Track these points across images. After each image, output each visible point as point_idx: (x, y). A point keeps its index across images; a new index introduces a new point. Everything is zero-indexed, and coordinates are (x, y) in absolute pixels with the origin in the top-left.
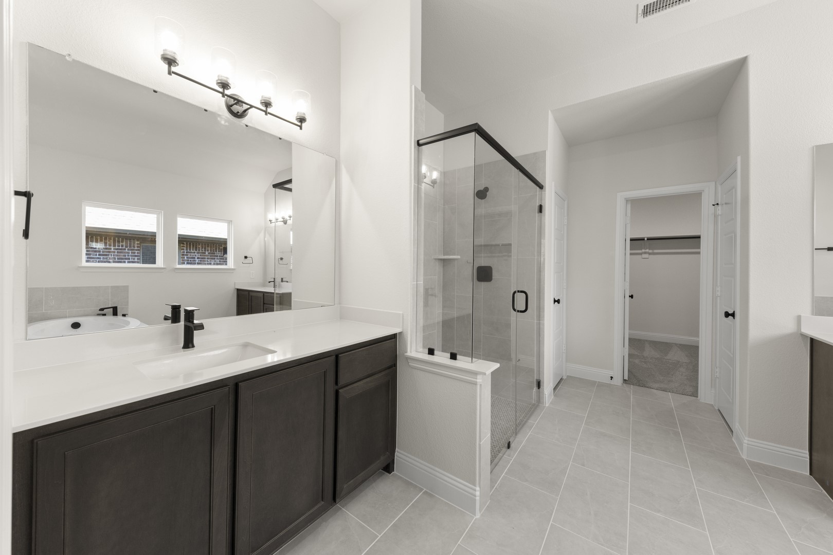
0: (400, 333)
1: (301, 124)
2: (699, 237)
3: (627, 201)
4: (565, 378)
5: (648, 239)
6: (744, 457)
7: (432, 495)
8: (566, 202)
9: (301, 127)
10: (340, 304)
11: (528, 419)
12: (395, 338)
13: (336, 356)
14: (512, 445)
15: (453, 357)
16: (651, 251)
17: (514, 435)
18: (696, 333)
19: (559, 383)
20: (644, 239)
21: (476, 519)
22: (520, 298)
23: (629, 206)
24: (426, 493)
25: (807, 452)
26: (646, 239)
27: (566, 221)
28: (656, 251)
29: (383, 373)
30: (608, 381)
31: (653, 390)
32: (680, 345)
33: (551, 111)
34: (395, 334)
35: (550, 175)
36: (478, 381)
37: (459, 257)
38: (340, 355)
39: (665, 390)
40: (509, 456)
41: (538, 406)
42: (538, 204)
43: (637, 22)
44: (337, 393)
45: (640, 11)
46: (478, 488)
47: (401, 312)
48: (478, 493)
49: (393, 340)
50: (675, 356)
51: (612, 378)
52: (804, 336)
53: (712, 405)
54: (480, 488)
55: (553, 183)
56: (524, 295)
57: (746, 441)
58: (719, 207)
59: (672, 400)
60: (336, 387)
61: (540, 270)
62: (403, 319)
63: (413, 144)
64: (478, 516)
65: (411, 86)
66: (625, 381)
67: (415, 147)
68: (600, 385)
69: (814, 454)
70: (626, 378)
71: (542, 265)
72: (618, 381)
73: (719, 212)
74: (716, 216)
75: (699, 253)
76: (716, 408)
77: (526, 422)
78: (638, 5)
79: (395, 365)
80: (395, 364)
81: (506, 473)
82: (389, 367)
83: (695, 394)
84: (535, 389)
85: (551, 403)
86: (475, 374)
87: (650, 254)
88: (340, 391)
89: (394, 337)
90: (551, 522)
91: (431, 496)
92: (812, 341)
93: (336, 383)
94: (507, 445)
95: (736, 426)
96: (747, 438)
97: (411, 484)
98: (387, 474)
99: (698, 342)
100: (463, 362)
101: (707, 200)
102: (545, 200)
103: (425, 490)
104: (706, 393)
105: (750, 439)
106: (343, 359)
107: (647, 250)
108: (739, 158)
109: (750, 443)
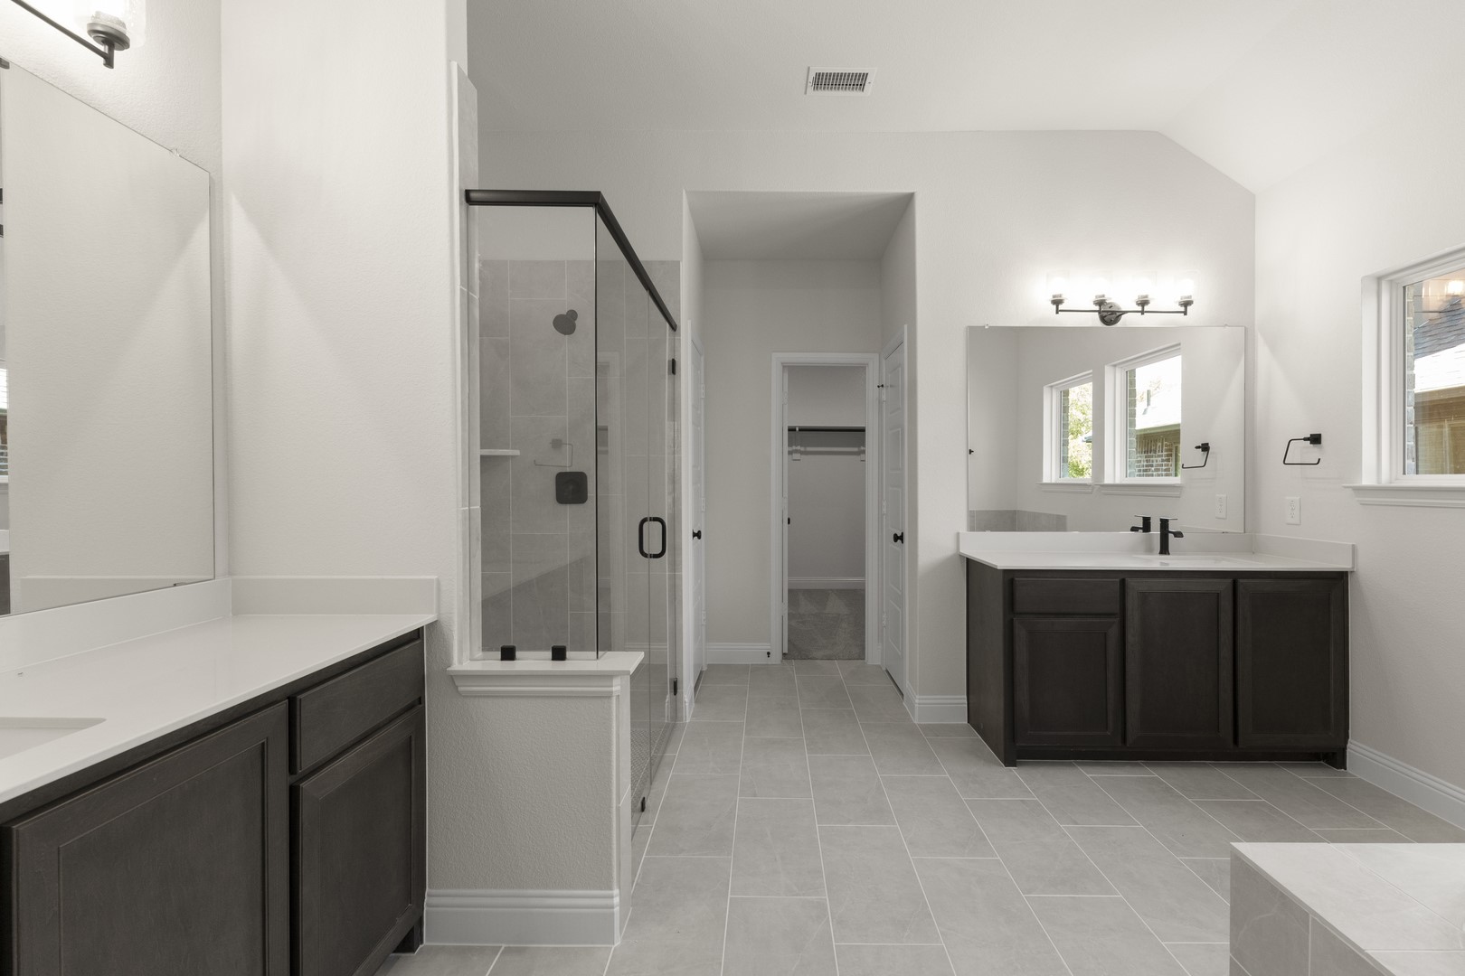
0: (432, 625)
1: (111, 50)
2: (863, 430)
3: (784, 367)
4: (705, 669)
5: (800, 430)
6: (916, 722)
7: (525, 949)
8: (702, 358)
9: (109, 62)
10: (230, 573)
11: (664, 752)
12: (419, 637)
13: (290, 699)
14: (648, 803)
15: (559, 654)
16: (802, 449)
17: (648, 783)
18: (861, 571)
19: (699, 679)
20: (795, 430)
21: (615, 949)
22: (653, 530)
23: (786, 375)
24: (508, 951)
25: (965, 697)
26: (797, 429)
27: (703, 391)
28: (809, 449)
29: (399, 722)
30: (763, 660)
31: (818, 661)
32: (837, 590)
33: (686, 192)
34: (419, 629)
35: (685, 306)
36: (614, 689)
37: (517, 452)
38: (299, 697)
39: (829, 658)
40: (646, 823)
41: (674, 726)
42: (668, 358)
43: (806, 93)
44: (294, 793)
45: (811, 80)
46: (616, 892)
47: (435, 577)
48: (616, 900)
49: (417, 642)
50: (836, 607)
51: (768, 653)
52: (961, 556)
53: (879, 667)
54: (620, 888)
55: (689, 322)
56: (659, 525)
57: (918, 700)
58: (884, 390)
59: (839, 670)
60: (293, 779)
61: (675, 480)
62: (439, 589)
63: (457, 197)
64: (617, 944)
65: (449, 61)
66: (784, 654)
67: (461, 204)
68: (756, 669)
69: (970, 697)
70: (786, 651)
71: (676, 472)
72: (776, 658)
73: (884, 398)
74: (880, 402)
75: (864, 452)
76: (884, 669)
77: (662, 757)
78: (809, 68)
79: (421, 700)
80: (420, 698)
81: (648, 853)
82: (410, 707)
83: (861, 656)
84: (668, 696)
85: (693, 716)
86: (608, 677)
87: (802, 453)
88: (304, 785)
89: (417, 635)
90: (729, 896)
91: (520, 951)
92: (968, 560)
93: (292, 768)
94: (639, 805)
95: (907, 686)
96: (917, 697)
97: (470, 949)
98: (407, 955)
99: (863, 584)
100: (579, 662)
101: (872, 378)
102: (680, 351)
103: (504, 946)
104: (875, 652)
105: (922, 697)
106: (307, 703)
107: (799, 448)
108: (906, 326)
109: (921, 701)
